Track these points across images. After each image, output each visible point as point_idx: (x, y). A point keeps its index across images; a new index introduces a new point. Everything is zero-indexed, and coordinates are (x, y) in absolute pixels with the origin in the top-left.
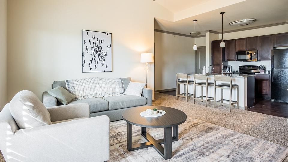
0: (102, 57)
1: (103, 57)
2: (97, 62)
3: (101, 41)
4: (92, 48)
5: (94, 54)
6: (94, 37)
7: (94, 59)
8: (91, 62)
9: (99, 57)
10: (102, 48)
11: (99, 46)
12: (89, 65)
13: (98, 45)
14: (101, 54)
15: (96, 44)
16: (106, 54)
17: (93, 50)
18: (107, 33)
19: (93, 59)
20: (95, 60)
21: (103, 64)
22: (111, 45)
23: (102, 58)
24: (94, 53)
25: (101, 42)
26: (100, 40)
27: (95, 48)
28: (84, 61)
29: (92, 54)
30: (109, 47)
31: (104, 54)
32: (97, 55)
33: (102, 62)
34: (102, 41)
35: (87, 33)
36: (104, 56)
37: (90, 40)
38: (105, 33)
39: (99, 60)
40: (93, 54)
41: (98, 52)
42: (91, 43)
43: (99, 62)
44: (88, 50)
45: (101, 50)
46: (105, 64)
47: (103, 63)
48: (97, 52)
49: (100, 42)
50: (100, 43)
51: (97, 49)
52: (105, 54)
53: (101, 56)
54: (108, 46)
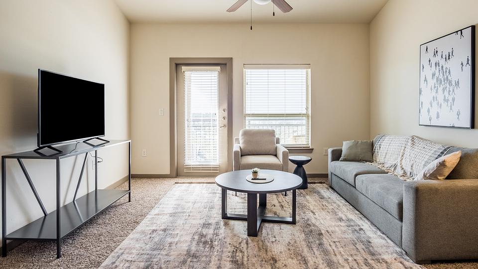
0: (449, 91)
1: (451, 93)
2: (441, 105)
3: (449, 56)
4: (434, 75)
5: (436, 88)
6: (437, 52)
7: (436, 98)
8: (431, 106)
9: (443, 93)
10: (449, 72)
11: (444, 68)
12: (429, 111)
13: (442, 67)
14: (448, 86)
15: (439, 66)
16: (457, 84)
17: (435, 80)
18: (461, 30)
19: (434, 97)
20: (436, 100)
21: (451, 109)
22: (470, 58)
23: (449, 95)
24: (436, 85)
25: (449, 58)
26: (446, 53)
27: (437, 74)
28: (422, 103)
29: (433, 88)
30: (465, 63)
31: (453, 83)
32: (440, 90)
33: (449, 104)
34: (451, 54)
35: (427, 48)
36: (453, 90)
37: (430, 61)
38: (457, 32)
39: (444, 100)
40: (435, 87)
41: (443, 83)
42: (431, 67)
43: (444, 105)
44: (427, 81)
45: (447, 77)
46: (455, 108)
47: (451, 107)
48: (441, 83)
49: (447, 58)
50: (446, 60)
51: (441, 77)
52: (456, 85)
53: (448, 89)
54: (462, 64)
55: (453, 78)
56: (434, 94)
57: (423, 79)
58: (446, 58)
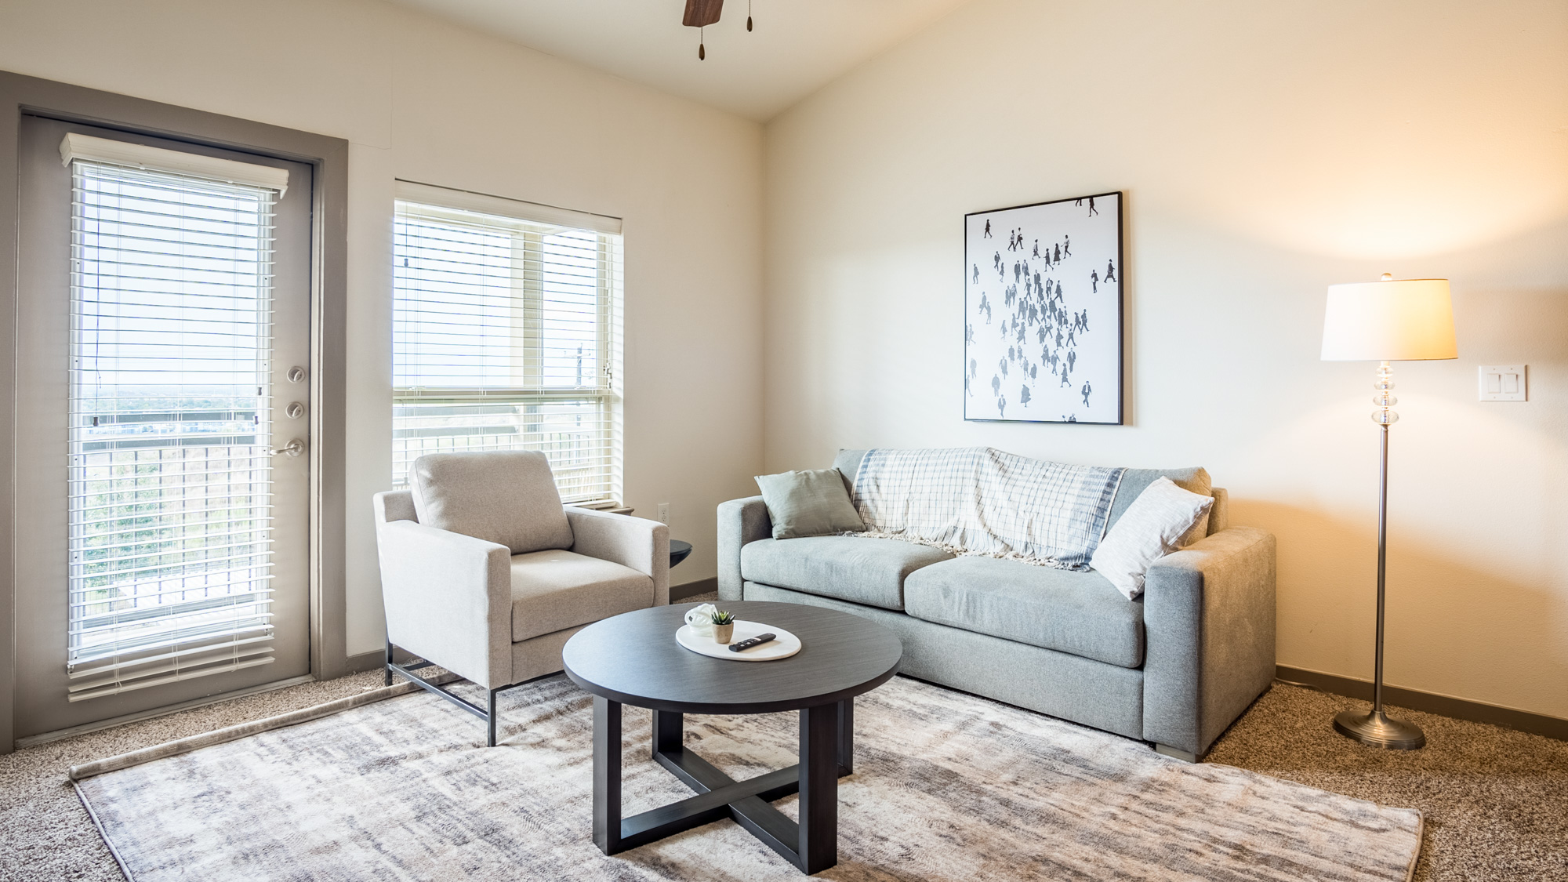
0: (1060, 337)
1: (1063, 342)
2: (1034, 369)
3: (1057, 252)
4: (1010, 295)
5: (1019, 328)
6: (1020, 239)
7: (1020, 352)
8: (1005, 371)
9: (1042, 339)
10: (1059, 291)
11: (1043, 282)
12: (996, 383)
13: (1037, 278)
14: (1055, 324)
15: (1027, 274)
16: (1082, 321)
17: (1015, 308)
18: (1091, 198)
19: (1011, 351)
20: (1020, 356)
21: (1065, 379)
22: (1115, 265)
23: (1059, 344)
24: (1019, 321)
25: (1057, 258)
26: (1047, 245)
27: (1021, 293)
28: (974, 363)
29: (1008, 326)
30: (1102, 273)
31: (1071, 319)
32: (1032, 332)
33: (1060, 369)
34: (1062, 249)
35: (988, 226)
36: (1071, 336)
37: (997, 258)
38: (1079, 199)
39: (1045, 357)
40: (1015, 325)
41: (1040, 316)
42: (1002, 273)
43: (1044, 370)
44: (989, 309)
45: (1052, 303)
46: (1077, 378)
47: (1064, 374)
48: (1033, 313)
49: (1052, 257)
50: (1048, 262)
51: (1034, 299)
52: (1078, 322)
53: (1054, 332)
54: (1094, 275)
55: (1071, 305)
56: (1012, 339)
57: (974, 301)
58: (1047, 258)
